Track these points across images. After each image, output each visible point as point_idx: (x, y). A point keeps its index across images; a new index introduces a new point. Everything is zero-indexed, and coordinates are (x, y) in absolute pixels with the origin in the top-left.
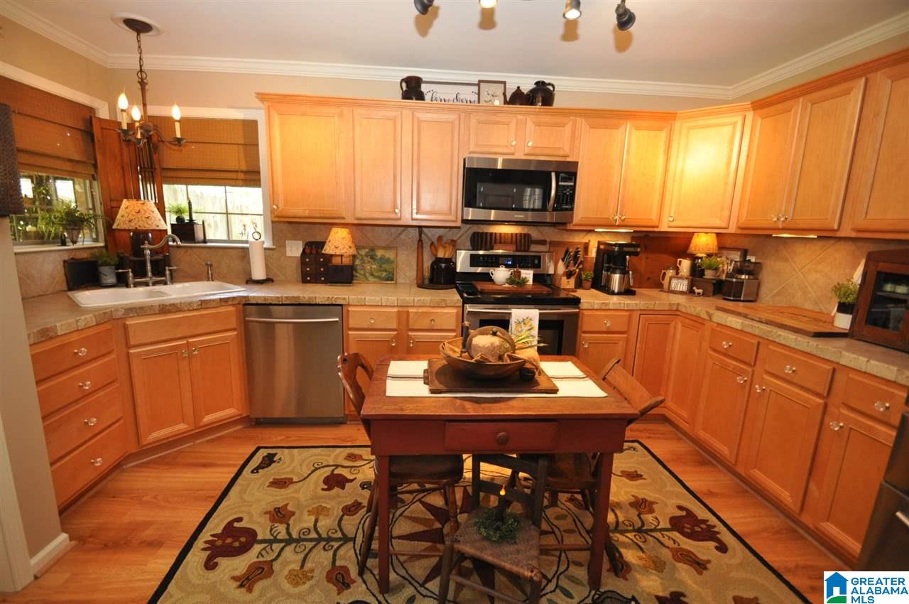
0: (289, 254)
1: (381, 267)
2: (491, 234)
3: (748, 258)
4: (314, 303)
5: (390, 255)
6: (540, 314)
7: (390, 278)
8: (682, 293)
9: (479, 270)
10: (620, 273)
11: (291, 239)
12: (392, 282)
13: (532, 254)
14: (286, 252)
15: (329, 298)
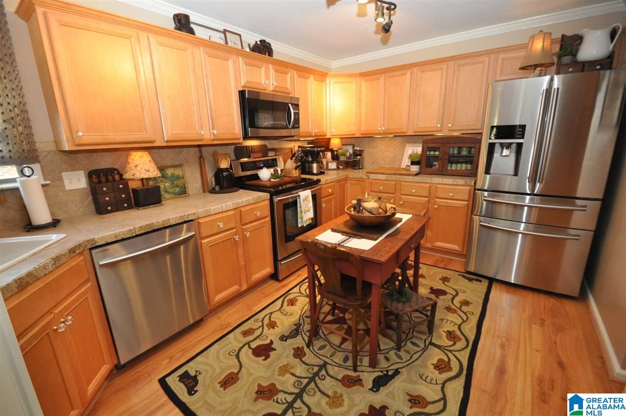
0: (68, 187)
1: (173, 184)
2: (246, 146)
3: (355, 148)
4: (168, 225)
5: (178, 172)
6: (312, 192)
7: (183, 192)
8: (334, 169)
9: (249, 173)
10: (317, 163)
11: (66, 171)
12: (186, 195)
13: (270, 158)
14: (64, 186)
15: (181, 217)
